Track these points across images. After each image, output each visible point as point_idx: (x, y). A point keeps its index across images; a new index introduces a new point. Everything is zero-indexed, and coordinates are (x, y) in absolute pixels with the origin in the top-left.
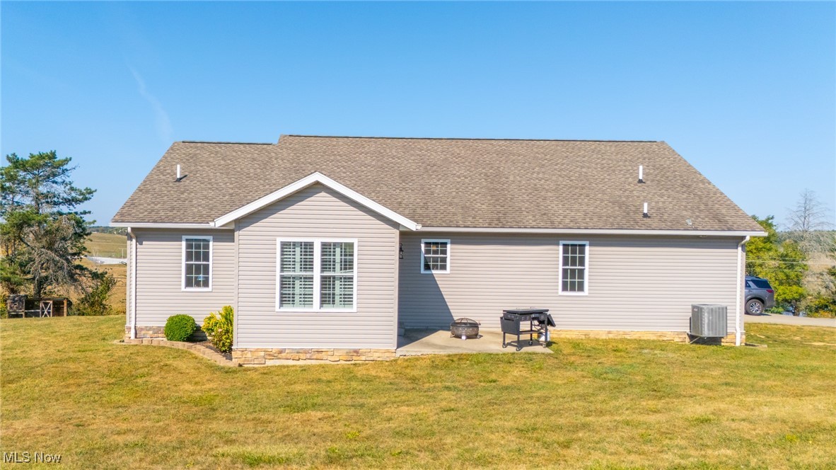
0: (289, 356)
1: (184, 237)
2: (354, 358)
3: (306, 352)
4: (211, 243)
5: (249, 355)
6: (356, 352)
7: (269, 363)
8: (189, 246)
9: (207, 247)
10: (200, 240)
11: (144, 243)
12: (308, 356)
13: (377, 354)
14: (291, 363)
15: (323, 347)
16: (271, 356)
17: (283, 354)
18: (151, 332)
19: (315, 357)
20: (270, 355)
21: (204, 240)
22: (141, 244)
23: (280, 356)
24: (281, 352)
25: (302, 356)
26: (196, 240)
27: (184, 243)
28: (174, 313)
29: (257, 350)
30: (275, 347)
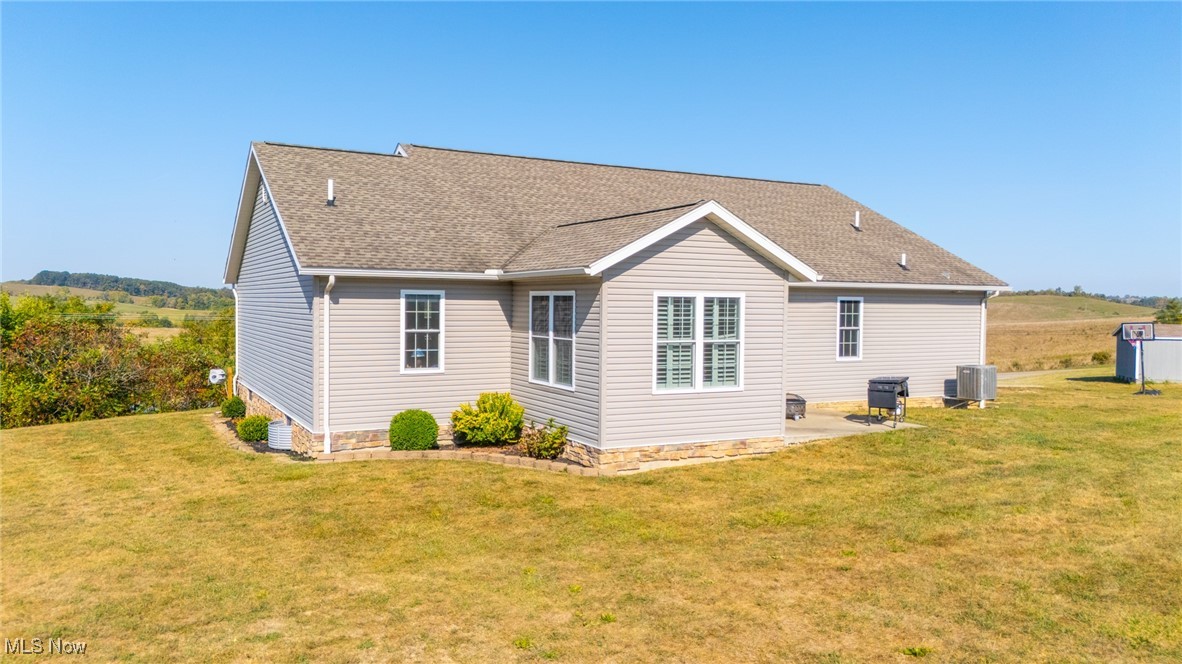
0: (668, 456)
1: (404, 292)
2: (741, 451)
3: (688, 448)
4: (443, 302)
5: (621, 458)
6: (743, 443)
7: (645, 468)
8: (410, 306)
9: (436, 307)
10: (426, 296)
11: (341, 300)
12: (690, 453)
13: (766, 445)
14: (669, 464)
15: (706, 440)
16: (647, 456)
17: (661, 453)
18: (354, 441)
19: (697, 454)
20: (645, 456)
21: (432, 297)
22: (337, 303)
23: (656, 456)
24: (658, 451)
25: (683, 454)
26: (420, 296)
27: (403, 301)
28: (403, 408)
29: (631, 451)
30: (650, 445)
